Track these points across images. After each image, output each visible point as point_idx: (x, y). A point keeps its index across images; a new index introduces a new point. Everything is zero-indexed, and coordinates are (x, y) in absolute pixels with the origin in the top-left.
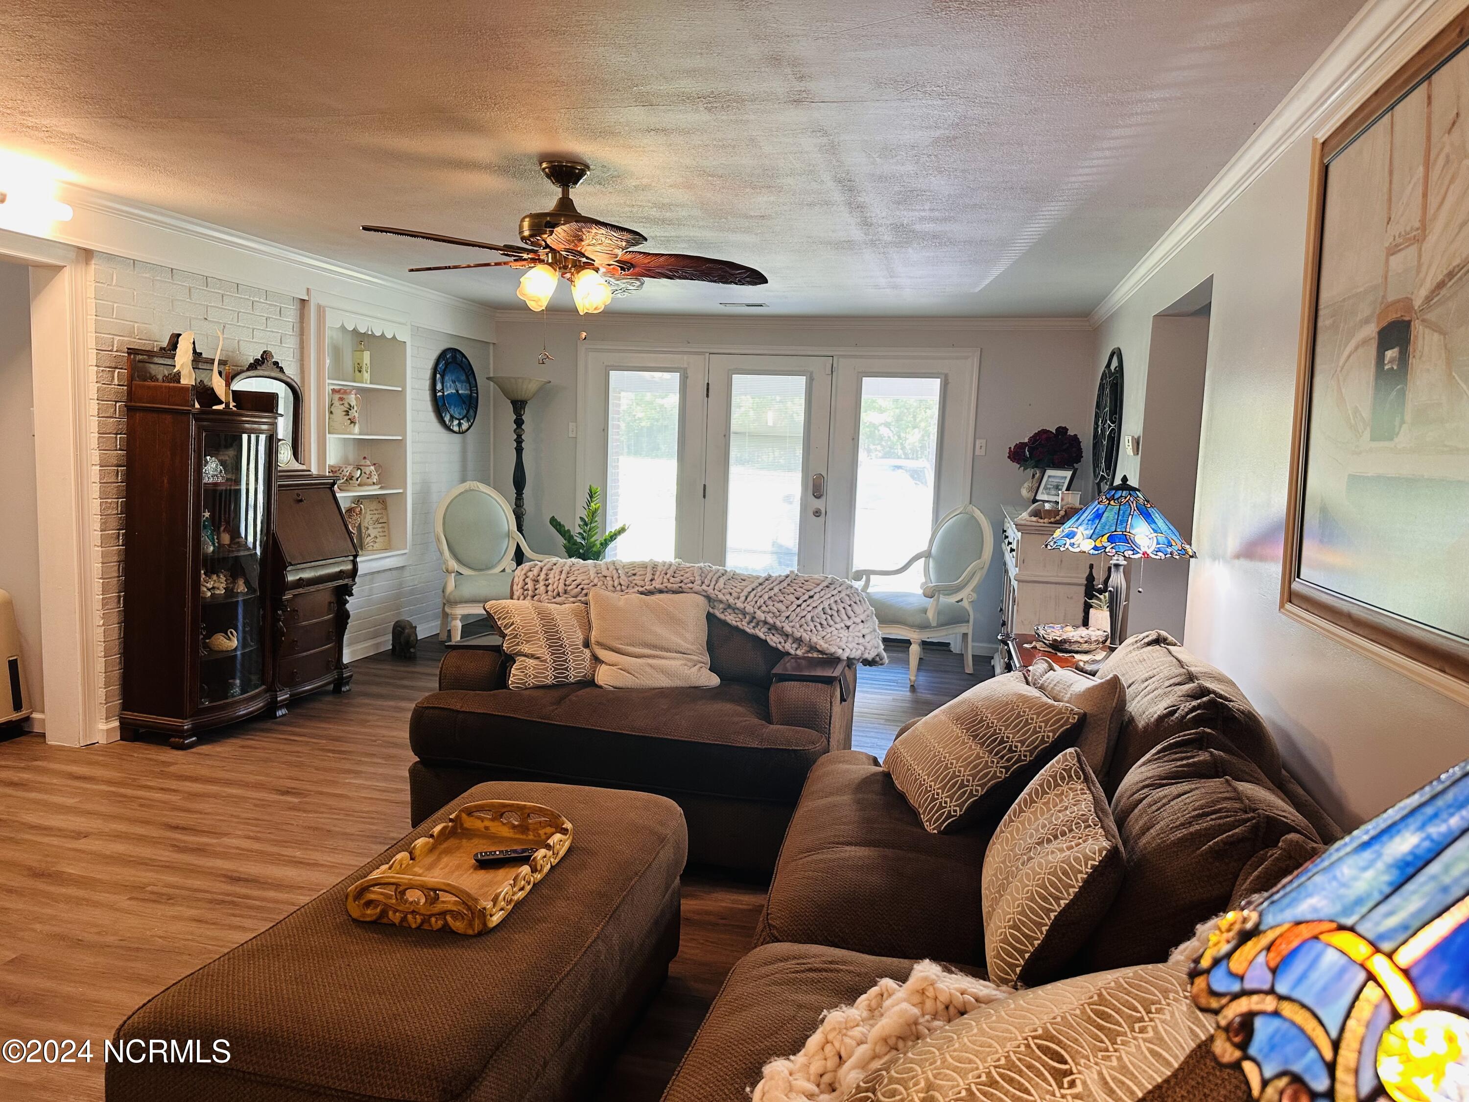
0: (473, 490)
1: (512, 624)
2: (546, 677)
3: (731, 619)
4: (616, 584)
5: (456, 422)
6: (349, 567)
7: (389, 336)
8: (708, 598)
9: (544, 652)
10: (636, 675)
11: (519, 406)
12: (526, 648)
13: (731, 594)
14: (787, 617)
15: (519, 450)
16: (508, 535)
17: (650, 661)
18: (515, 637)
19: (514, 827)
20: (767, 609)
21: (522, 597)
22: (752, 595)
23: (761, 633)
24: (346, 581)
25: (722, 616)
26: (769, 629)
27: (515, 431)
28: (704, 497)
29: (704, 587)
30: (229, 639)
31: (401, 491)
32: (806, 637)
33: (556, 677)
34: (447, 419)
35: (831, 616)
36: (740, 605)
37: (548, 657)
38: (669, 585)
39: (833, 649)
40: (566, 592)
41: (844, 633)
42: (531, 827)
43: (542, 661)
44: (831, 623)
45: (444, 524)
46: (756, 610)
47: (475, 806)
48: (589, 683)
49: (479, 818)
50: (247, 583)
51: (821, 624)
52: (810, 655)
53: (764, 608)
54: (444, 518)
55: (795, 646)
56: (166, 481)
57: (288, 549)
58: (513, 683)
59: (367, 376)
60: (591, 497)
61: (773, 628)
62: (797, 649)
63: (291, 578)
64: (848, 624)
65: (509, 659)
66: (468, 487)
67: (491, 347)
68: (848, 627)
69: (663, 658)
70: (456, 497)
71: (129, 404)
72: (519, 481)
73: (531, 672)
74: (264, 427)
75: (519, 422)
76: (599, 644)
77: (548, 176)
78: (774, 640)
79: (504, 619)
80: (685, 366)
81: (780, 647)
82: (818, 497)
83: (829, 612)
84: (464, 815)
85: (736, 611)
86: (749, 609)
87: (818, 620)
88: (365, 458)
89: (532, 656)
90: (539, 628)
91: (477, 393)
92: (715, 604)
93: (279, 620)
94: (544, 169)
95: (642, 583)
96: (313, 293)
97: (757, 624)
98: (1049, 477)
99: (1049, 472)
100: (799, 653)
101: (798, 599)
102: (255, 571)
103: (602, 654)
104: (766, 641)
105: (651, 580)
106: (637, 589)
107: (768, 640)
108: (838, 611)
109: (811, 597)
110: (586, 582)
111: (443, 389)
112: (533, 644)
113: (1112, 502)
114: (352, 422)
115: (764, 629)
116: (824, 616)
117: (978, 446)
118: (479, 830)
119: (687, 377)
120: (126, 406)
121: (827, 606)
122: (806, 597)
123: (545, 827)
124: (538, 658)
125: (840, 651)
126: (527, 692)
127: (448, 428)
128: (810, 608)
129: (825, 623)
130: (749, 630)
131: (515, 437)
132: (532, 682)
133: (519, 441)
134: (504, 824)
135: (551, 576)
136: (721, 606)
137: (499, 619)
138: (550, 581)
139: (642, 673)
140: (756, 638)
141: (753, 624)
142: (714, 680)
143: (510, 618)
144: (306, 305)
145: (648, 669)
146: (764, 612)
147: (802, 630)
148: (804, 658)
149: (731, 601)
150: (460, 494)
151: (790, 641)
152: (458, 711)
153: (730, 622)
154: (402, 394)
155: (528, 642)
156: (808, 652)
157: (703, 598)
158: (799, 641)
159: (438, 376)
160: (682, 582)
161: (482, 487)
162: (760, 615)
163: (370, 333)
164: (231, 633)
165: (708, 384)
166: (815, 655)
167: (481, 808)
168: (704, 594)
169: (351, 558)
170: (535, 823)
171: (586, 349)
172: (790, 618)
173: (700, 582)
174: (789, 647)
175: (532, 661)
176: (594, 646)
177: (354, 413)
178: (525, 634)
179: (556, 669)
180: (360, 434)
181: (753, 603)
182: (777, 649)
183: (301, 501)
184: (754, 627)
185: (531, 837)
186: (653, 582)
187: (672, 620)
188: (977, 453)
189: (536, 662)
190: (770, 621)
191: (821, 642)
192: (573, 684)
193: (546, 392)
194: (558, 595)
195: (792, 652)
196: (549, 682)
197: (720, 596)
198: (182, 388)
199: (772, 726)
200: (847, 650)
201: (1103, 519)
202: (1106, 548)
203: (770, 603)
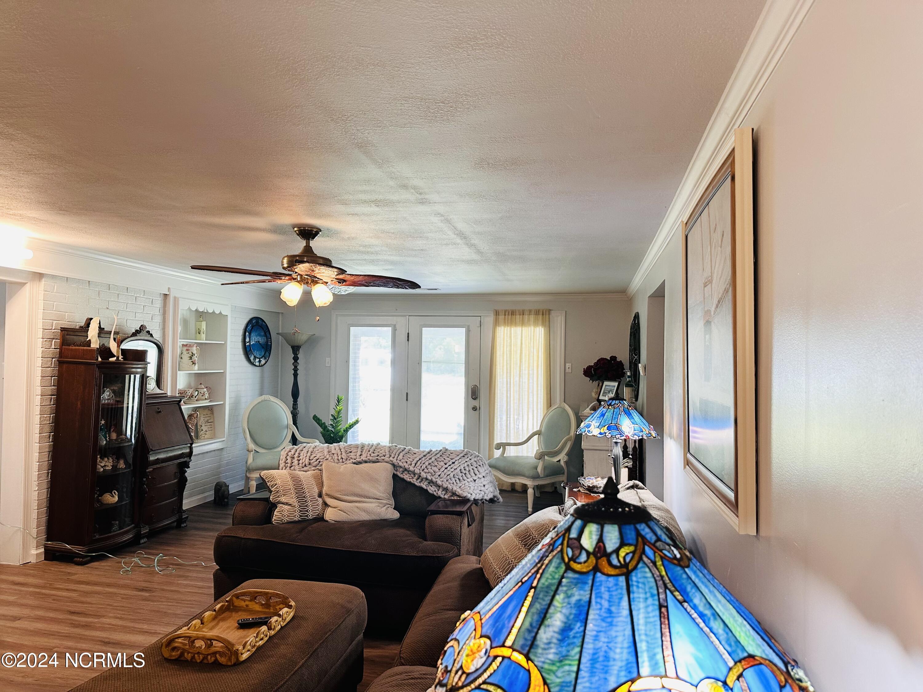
0: (266, 400)
1: (276, 484)
2: (294, 516)
3: (407, 477)
4: (339, 458)
5: (257, 360)
6: (188, 450)
7: (217, 312)
8: (393, 465)
9: (294, 501)
10: (349, 513)
11: (296, 349)
12: (283, 499)
13: (407, 462)
14: (439, 475)
15: (296, 375)
16: (287, 427)
17: (357, 504)
18: (277, 492)
19: (262, 605)
20: (427, 471)
21: (284, 468)
22: (419, 462)
23: (424, 485)
24: (185, 459)
25: (401, 476)
26: (429, 483)
27: (293, 364)
28: (407, 400)
29: (391, 458)
30: (113, 496)
31: (222, 403)
32: (450, 487)
33: (301, 516)
34: (252, 358)
35: (465, 474)
36: (412, 469)
37: (296, 504)
38: (371, 458)
39: (465, 494)
40: (310, 464)
41: (472, 484)
42: (272, 604)
43: (292, 507)
44: (465, 478)
45: (248, 422)
46: (421, 472)
47: (240, 593)
48: (320, 519)
49: (242, 600)
50: (126, 463)
51: (459, 479)
52: (452, 498)
53: (426, 470)
54: (248, 418)
55: (444, 492)
56: (79, 404)
57: (151, 441)
58: (275, 520)
59: (203, 336)
60: (338, 402)
61: (431, 482)
62: (445, 494)
63: (152, 458)
64: (475, 479)
65: (273, 506)
66: (263, 399)
67: (281, 315)
68: (475, 481)
69: (365, 502)
70: (256, 405)
71: (60, 359)
72: (295, 394)
73: (286, 513)
74: (139, 370)
75: (296, 359)
76: (327, 495)
77: (298, 235)
78: (432, 489)
79: (271, 481)
80: (395, 323)
81: (435, 493)
82: (475, 399)
83: (464, 472)
84: (234, 598)
85: (410, 472)
86: (417, 471)
87: (457, 477)
88: (201, 384)
89: (287, 504)
90: (292, 487)
91: (271, 342)
92: (398, 468)
93: (144, 484)
94: (295, 231)
95: (355, 457)
96: (172, 290)
97: (422, 480)
98: (606, 386)
99: (606, 383)
100: (446, 497)
101: (446, 464)
102: (130, 455)
103: (329, 501)
104: (427, 490)
105: (360, 455)
106: (352, 460)
107: (428, 490)
108: (469, 471)
109: (453, 463)
110: (322, 457)
111: (250, 341)
112: (288, 496)
113: (610, 407)
114: (193, 363)
115: (426, 483)
116: (461, 474)
117: (567, 367)
118: (243, 607)
119: (396, 330)
120: (58, 360)
121: (462, 468)
122: (451, 463)
123: (279, 605)
124: (290, 505)
125: (469, 495)
126: (283, 526)
127: (252, 364)
128: (452, 470)
129: (461, 478)
130: (417, 484)
131: (293, 367)
132: (286, 519)
133: (296, 370)
134: (257, 603)
135: (301, 454)
136: (401, 469)
137: (268, 482)
138: (301, 458)
139: (352, 512)
140: (421, 488)
141: (419, 480)
142: (396, 515)
143: (275, 481)
144: (168, 297)
145: (356, 510)
146: (426, 473)
147: (448, 483)
148: (449, 500)
149: (407, 466)
150: (258, 403)
151: (441, 490)
152: (241, 538)
153: (406, 479)
154: (225, 345)
155: (284, 495)
156: (452, 496)
157: (390, 465)
158: (446, 490)
159: (247, 333)
160: (378, 456)
161: (272, 399)
162: (423, 475)
163: (206, 311)
164: (115, 493)
165: (408, 333)
166: (455, 498)
167: (244, 594)
168: (391, 462)
169: (189, 445)
170: (274, 603)
171: (337, 315)
172: (441, 476)
173: (388, 456)
174: (440, 493)
175: (286, 507)
176: (324, 496)
177: (195, 358)
178: (283, 490)
179: (301, 511)
180: (198, 370)
181: (420, 467)
182: (433, 495)
183: (160, 412)
184: (420, 482)
185: (272, 610)
186: (361, 456)
187: (372, 479)
188: (566, 372)
189: (289, 507)
190: (429, 478)
191: (459, 490)
192: (311, 520)
193: (313, 341)
194: (305, 466)
195: (442, 496)
196: (296, 519)
197: (401, 464)
198: (92, 349)
199: (425, 542)
200: (474, 495)
201: (605, 417)
202: (606, 433)
203: (429, 467)
